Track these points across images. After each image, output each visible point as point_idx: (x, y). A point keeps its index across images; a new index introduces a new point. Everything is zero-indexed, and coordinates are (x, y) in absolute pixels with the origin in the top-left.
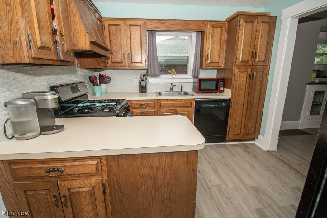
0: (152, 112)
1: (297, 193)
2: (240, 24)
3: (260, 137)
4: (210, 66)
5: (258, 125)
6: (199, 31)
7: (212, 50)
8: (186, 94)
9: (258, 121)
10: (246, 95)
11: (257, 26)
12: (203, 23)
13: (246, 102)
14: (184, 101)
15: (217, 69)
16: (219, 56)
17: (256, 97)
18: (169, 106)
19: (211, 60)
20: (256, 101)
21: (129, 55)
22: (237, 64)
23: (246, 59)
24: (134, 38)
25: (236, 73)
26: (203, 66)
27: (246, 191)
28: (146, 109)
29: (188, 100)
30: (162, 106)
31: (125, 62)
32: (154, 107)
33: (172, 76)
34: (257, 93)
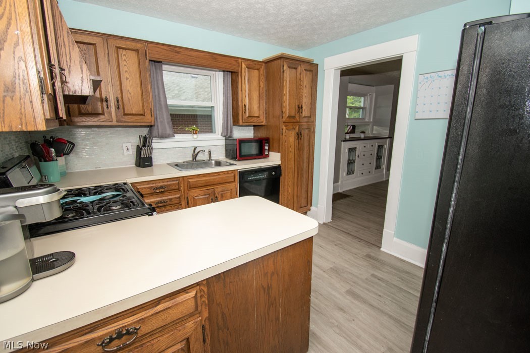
0: (175, 198)
1: (369, 261)
2: (283, 69)
3: (312, 208)
4: (250, 121)
5: (309, 194)
6: (228, 71)
7: (250, 99)
8: (218, 164)
9: (309, 190)
10: (296, 158)
11: (300, 74)
12: (236, 61)
13: (296, 168)
14: (224, 174)
15: (254, 126)
16: (259, 107)
17: (305, 160)
18: (203, 185)
19: (250, 112)
20: (305, 165)
21: (118, 101)
22: (284, 119)
23: (293, 114)
24: (126, 71)
25: (284, 131)
26: (240, 121)
27: (327, 276)
28: (165, 195)
29: (230, 172)
30: (191, 187)
31: (110, 113)
32: (179, 189)
33: (192, 137)
34: (305, 156)
